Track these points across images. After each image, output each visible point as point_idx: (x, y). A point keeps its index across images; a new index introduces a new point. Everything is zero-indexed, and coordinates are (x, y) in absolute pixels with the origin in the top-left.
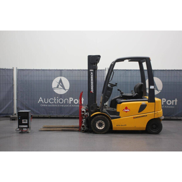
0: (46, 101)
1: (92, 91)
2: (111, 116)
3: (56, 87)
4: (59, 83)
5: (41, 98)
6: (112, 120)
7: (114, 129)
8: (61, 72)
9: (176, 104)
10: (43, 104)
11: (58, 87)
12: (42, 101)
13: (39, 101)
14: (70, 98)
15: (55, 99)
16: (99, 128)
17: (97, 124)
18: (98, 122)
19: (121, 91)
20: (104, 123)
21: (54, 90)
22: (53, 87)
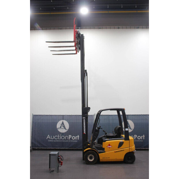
0: (52, 138)
1: (85, 132)
2: (99, 151)
3: (59, 127)
4: (62, 125)
5: (49, 135)
6: (99, 154)
7: (101, 161)
8: (63, 117)
9: (144, 139)
10: (50, 140)
11: (61, 127)
12: (49, 137)
13: (48, 137)
14: (69, 136)
15: (59, 136)
16: (90, 160)
17: (88, 157)
18: (89, 156)
19: (105, 132)
20: (93, 157)
21: (58, 130)
22: (57, 127)
